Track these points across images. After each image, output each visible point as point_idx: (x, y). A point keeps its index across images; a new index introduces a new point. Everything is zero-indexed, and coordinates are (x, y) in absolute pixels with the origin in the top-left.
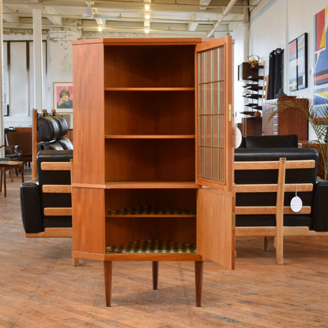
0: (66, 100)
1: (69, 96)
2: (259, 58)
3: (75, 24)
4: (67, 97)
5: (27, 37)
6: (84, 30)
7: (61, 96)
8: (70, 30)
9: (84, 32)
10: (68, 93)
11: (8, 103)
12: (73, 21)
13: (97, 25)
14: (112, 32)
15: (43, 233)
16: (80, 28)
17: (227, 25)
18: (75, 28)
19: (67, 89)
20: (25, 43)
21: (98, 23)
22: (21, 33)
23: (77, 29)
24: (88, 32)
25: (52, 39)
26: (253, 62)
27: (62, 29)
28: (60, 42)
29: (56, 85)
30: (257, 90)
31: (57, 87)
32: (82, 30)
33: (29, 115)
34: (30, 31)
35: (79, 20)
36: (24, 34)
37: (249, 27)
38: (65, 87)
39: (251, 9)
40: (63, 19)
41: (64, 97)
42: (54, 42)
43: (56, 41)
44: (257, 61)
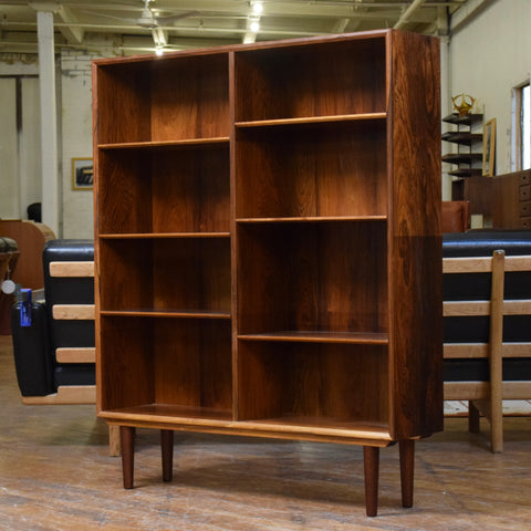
2: (473, 100)
3: (110, 43)
5: (17, 69)
8: (100, 56)
12: (107, 38)
13: (154, 44)
15: (55, 395)
16: (119, 50)
20: (13, 81)
21: (156, 40)
22: (5, 61)
25: (66, 73)
27: (85, 52)
28: (80, 79)
32: (123, 51)
34: (24, 58)
35: (117, 35)
36: (11, 62)
37: (449, 44)
39: (451, 11)
42: (69, 79)
43: (73, 76)
44: (470, 106)
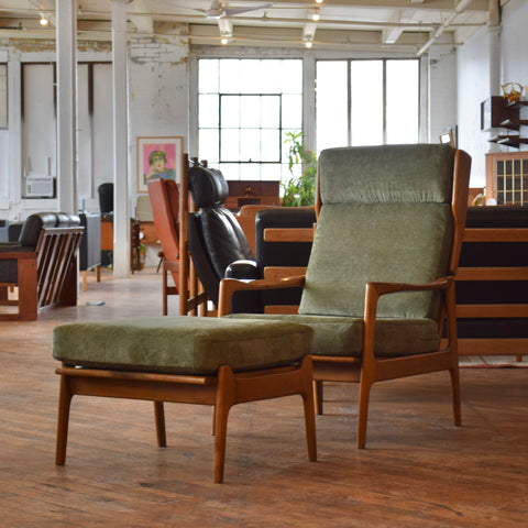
0: (161, 169)
1: (166, 161)
2: (522, 88)
3: (177, 31)
4: (162, 163)
5: (90, 56)
6: (194, 42)
7: (151, 162)
8: (168, 43)
9: (192, 47)
10: (163, 157)
11: (53, 175)
12: (174, 27)
13: (218, 34)
14: (243, 47)
16: (186, 39)
17: (452, 33)
18: (177, 39)
19: (162, 150)
20: (86, 67)
21: (221, 28)
23: (181, 41)
24: (199, 47)
25: (135, 60)
26: (512, 94)
27: (154, 40)
28: (149, 65)
29: (142, 142)
30: (517, 146)
31: (145, 145)
32: (190, 40)
33: (93, 197)
34: (95, 46)
35: (184, 24)
36: (84, 50)
37: (499, 34)
38: (158, 146)
39: (502, 3)
40: (155, 23)
41: (156, 163)
42: (138, 65)
43: (142, 63)
44: (518, 94)
